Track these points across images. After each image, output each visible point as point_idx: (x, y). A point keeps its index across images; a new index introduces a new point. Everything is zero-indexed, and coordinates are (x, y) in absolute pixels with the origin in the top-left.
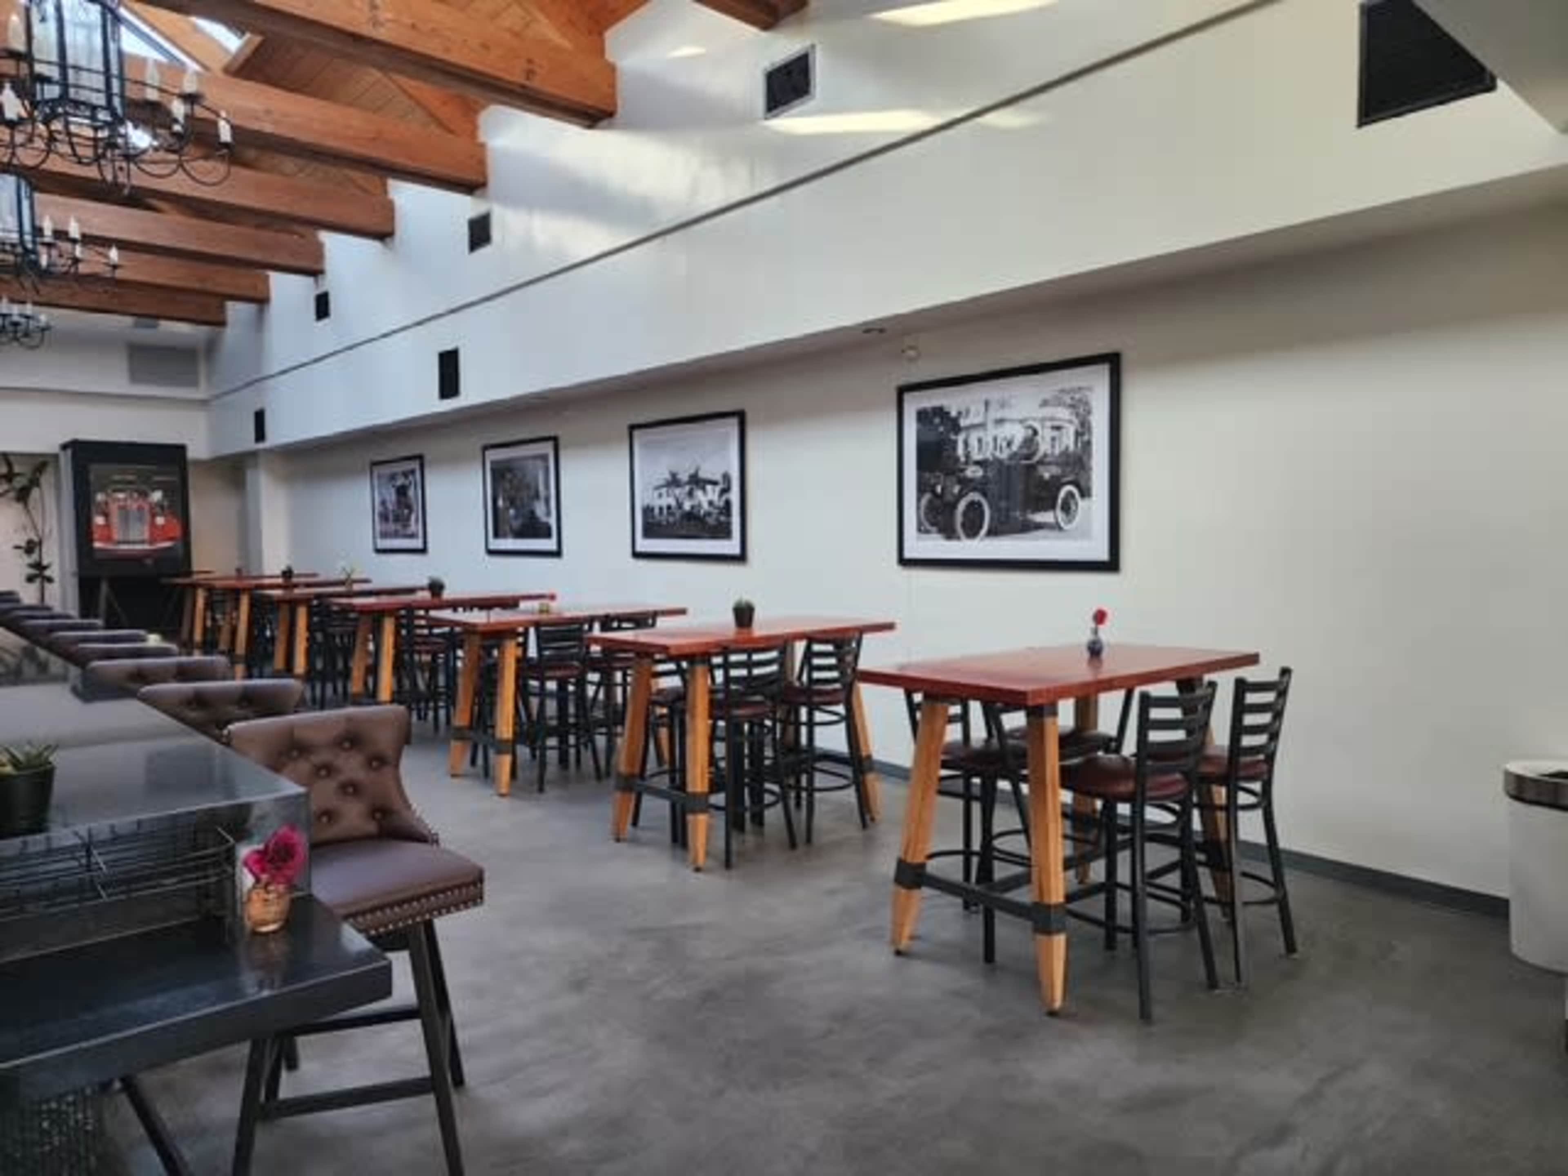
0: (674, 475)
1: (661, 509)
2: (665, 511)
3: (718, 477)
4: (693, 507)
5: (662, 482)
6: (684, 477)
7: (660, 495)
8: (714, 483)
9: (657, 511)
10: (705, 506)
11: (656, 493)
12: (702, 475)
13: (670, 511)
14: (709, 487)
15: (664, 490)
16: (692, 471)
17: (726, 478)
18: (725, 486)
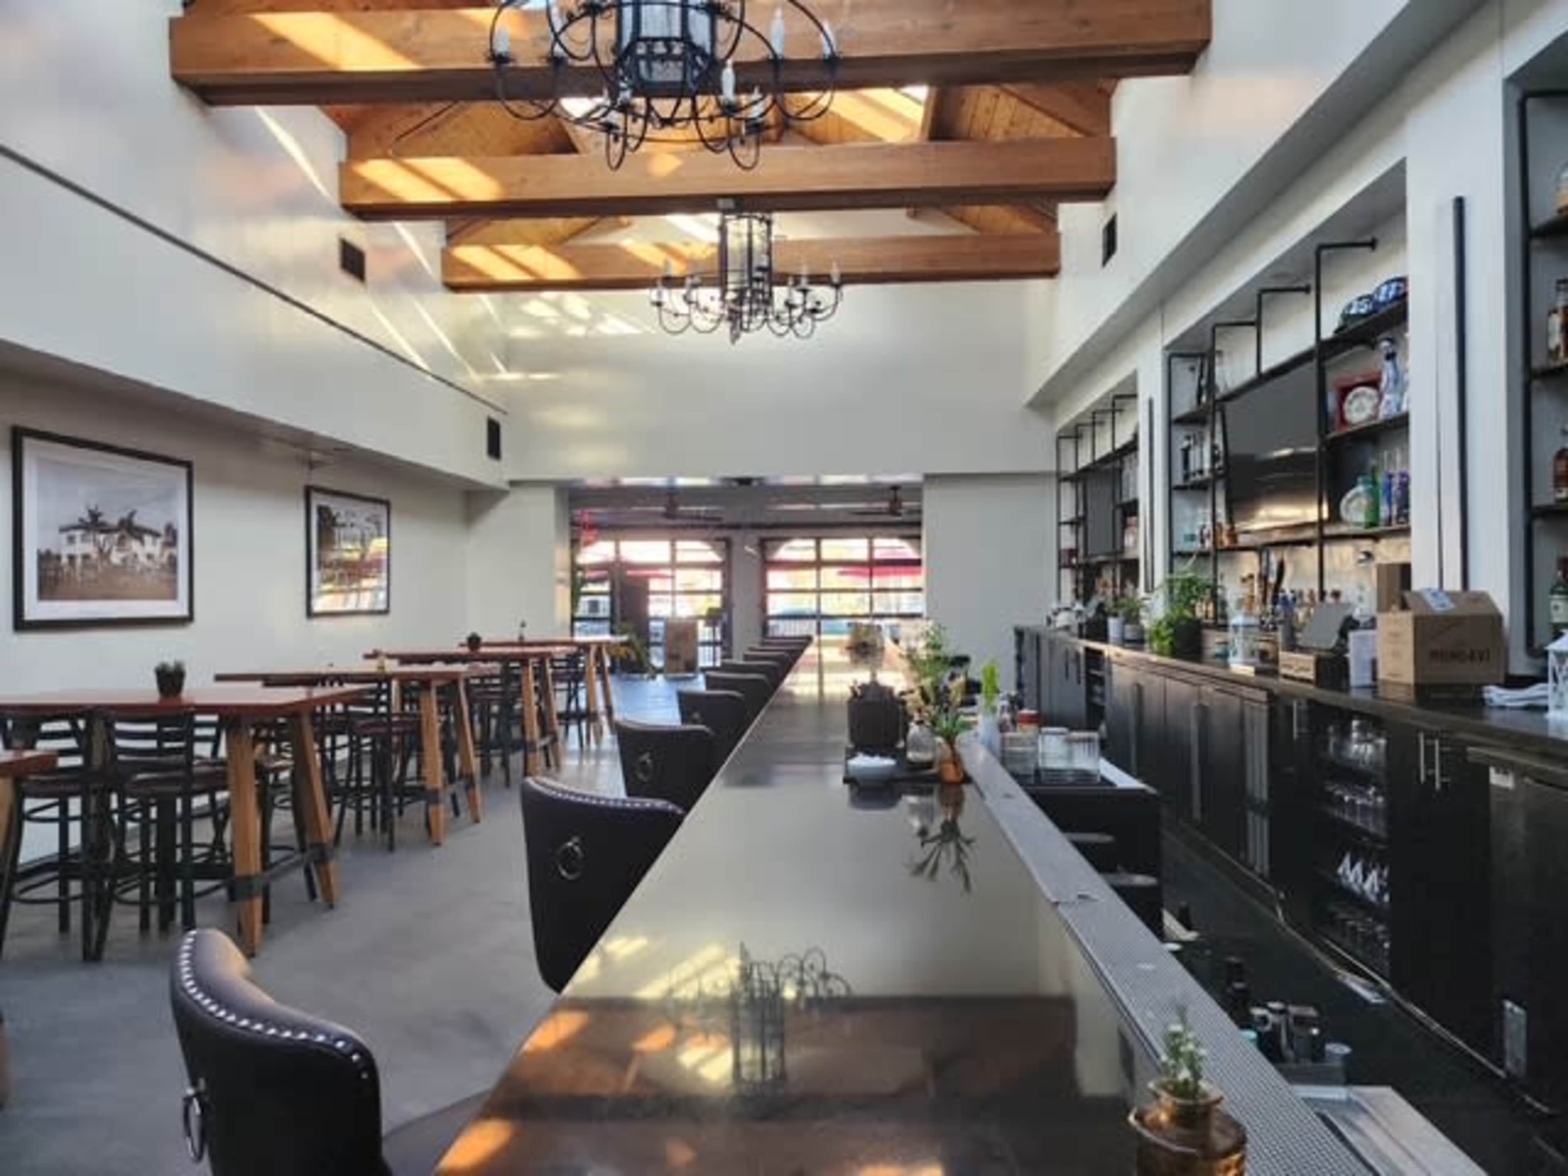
0: (94, 515)
1: (72, 558)
2: (79, 561)
3: (161, 529)
4: (124, 560)
5: (76, 522)
6: (112, 519)
7: (71, 540)
8: (155, 535)
9: (64, 560)
10: (142, 559)
11: (64, 536)
12: (138, 521)
13: (88, 562)
14: (148, 539)
15: (78, 533)
16: (125, 515)
17: (171, 532)
18: (170, 539)
